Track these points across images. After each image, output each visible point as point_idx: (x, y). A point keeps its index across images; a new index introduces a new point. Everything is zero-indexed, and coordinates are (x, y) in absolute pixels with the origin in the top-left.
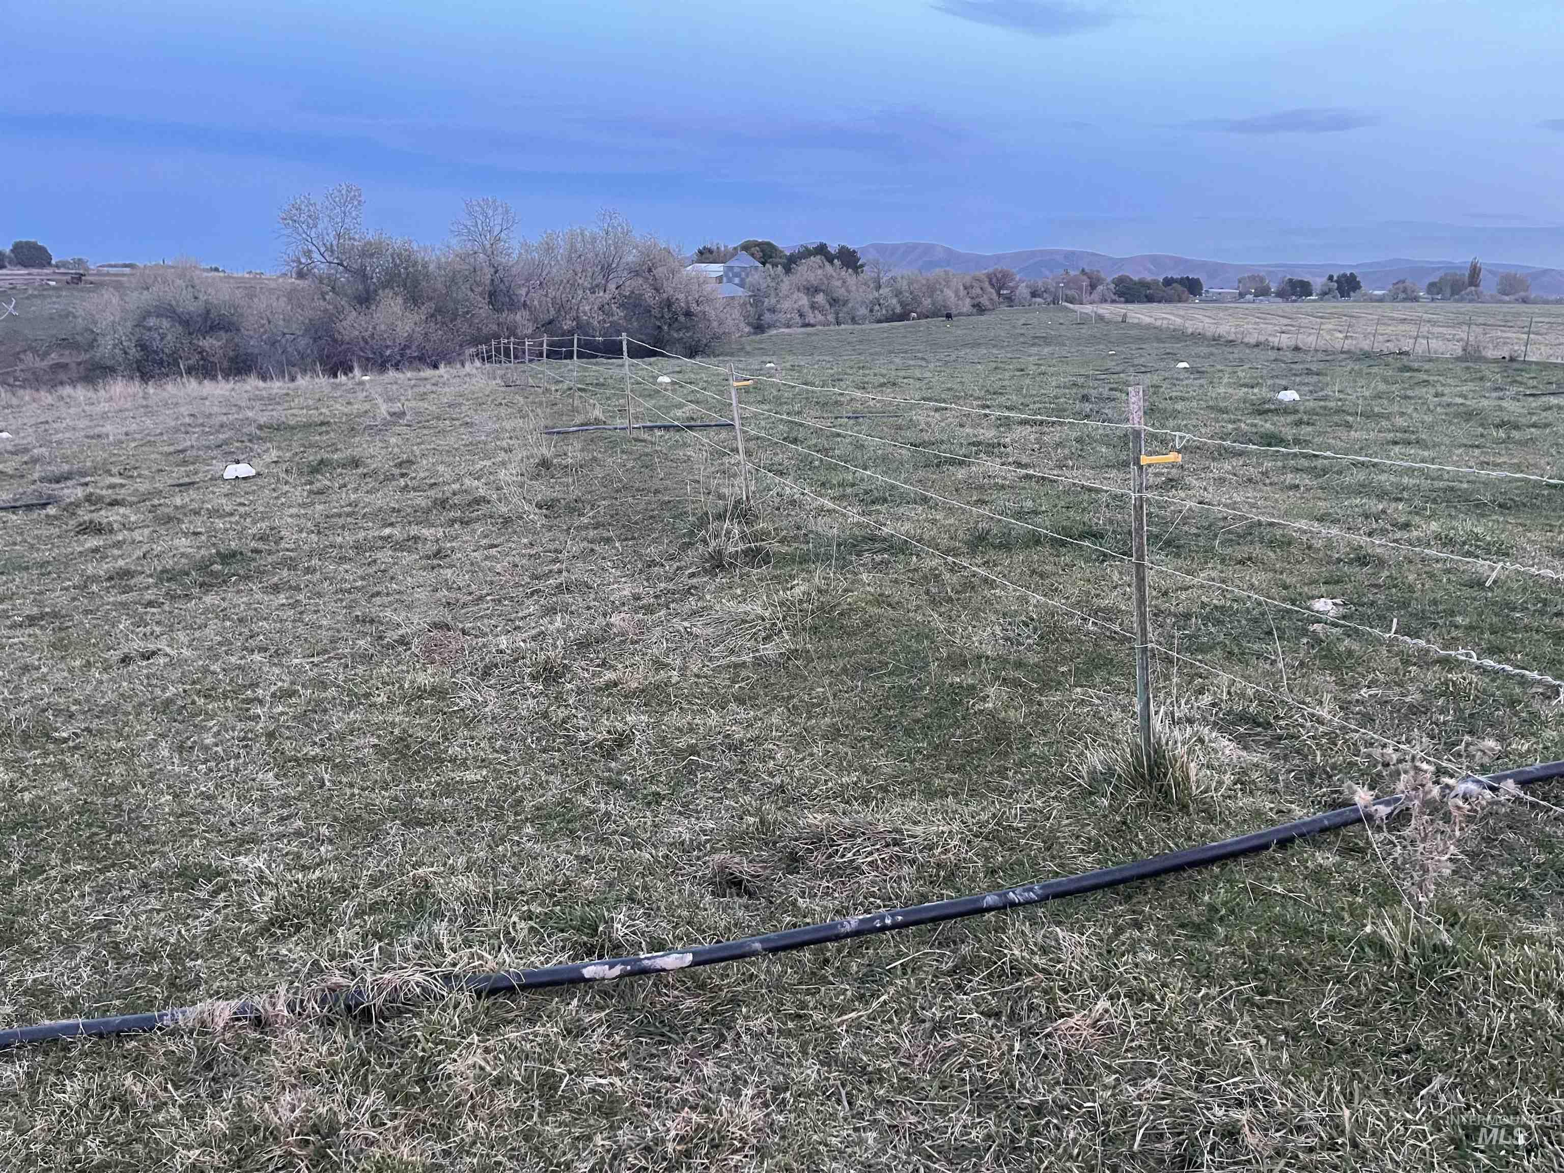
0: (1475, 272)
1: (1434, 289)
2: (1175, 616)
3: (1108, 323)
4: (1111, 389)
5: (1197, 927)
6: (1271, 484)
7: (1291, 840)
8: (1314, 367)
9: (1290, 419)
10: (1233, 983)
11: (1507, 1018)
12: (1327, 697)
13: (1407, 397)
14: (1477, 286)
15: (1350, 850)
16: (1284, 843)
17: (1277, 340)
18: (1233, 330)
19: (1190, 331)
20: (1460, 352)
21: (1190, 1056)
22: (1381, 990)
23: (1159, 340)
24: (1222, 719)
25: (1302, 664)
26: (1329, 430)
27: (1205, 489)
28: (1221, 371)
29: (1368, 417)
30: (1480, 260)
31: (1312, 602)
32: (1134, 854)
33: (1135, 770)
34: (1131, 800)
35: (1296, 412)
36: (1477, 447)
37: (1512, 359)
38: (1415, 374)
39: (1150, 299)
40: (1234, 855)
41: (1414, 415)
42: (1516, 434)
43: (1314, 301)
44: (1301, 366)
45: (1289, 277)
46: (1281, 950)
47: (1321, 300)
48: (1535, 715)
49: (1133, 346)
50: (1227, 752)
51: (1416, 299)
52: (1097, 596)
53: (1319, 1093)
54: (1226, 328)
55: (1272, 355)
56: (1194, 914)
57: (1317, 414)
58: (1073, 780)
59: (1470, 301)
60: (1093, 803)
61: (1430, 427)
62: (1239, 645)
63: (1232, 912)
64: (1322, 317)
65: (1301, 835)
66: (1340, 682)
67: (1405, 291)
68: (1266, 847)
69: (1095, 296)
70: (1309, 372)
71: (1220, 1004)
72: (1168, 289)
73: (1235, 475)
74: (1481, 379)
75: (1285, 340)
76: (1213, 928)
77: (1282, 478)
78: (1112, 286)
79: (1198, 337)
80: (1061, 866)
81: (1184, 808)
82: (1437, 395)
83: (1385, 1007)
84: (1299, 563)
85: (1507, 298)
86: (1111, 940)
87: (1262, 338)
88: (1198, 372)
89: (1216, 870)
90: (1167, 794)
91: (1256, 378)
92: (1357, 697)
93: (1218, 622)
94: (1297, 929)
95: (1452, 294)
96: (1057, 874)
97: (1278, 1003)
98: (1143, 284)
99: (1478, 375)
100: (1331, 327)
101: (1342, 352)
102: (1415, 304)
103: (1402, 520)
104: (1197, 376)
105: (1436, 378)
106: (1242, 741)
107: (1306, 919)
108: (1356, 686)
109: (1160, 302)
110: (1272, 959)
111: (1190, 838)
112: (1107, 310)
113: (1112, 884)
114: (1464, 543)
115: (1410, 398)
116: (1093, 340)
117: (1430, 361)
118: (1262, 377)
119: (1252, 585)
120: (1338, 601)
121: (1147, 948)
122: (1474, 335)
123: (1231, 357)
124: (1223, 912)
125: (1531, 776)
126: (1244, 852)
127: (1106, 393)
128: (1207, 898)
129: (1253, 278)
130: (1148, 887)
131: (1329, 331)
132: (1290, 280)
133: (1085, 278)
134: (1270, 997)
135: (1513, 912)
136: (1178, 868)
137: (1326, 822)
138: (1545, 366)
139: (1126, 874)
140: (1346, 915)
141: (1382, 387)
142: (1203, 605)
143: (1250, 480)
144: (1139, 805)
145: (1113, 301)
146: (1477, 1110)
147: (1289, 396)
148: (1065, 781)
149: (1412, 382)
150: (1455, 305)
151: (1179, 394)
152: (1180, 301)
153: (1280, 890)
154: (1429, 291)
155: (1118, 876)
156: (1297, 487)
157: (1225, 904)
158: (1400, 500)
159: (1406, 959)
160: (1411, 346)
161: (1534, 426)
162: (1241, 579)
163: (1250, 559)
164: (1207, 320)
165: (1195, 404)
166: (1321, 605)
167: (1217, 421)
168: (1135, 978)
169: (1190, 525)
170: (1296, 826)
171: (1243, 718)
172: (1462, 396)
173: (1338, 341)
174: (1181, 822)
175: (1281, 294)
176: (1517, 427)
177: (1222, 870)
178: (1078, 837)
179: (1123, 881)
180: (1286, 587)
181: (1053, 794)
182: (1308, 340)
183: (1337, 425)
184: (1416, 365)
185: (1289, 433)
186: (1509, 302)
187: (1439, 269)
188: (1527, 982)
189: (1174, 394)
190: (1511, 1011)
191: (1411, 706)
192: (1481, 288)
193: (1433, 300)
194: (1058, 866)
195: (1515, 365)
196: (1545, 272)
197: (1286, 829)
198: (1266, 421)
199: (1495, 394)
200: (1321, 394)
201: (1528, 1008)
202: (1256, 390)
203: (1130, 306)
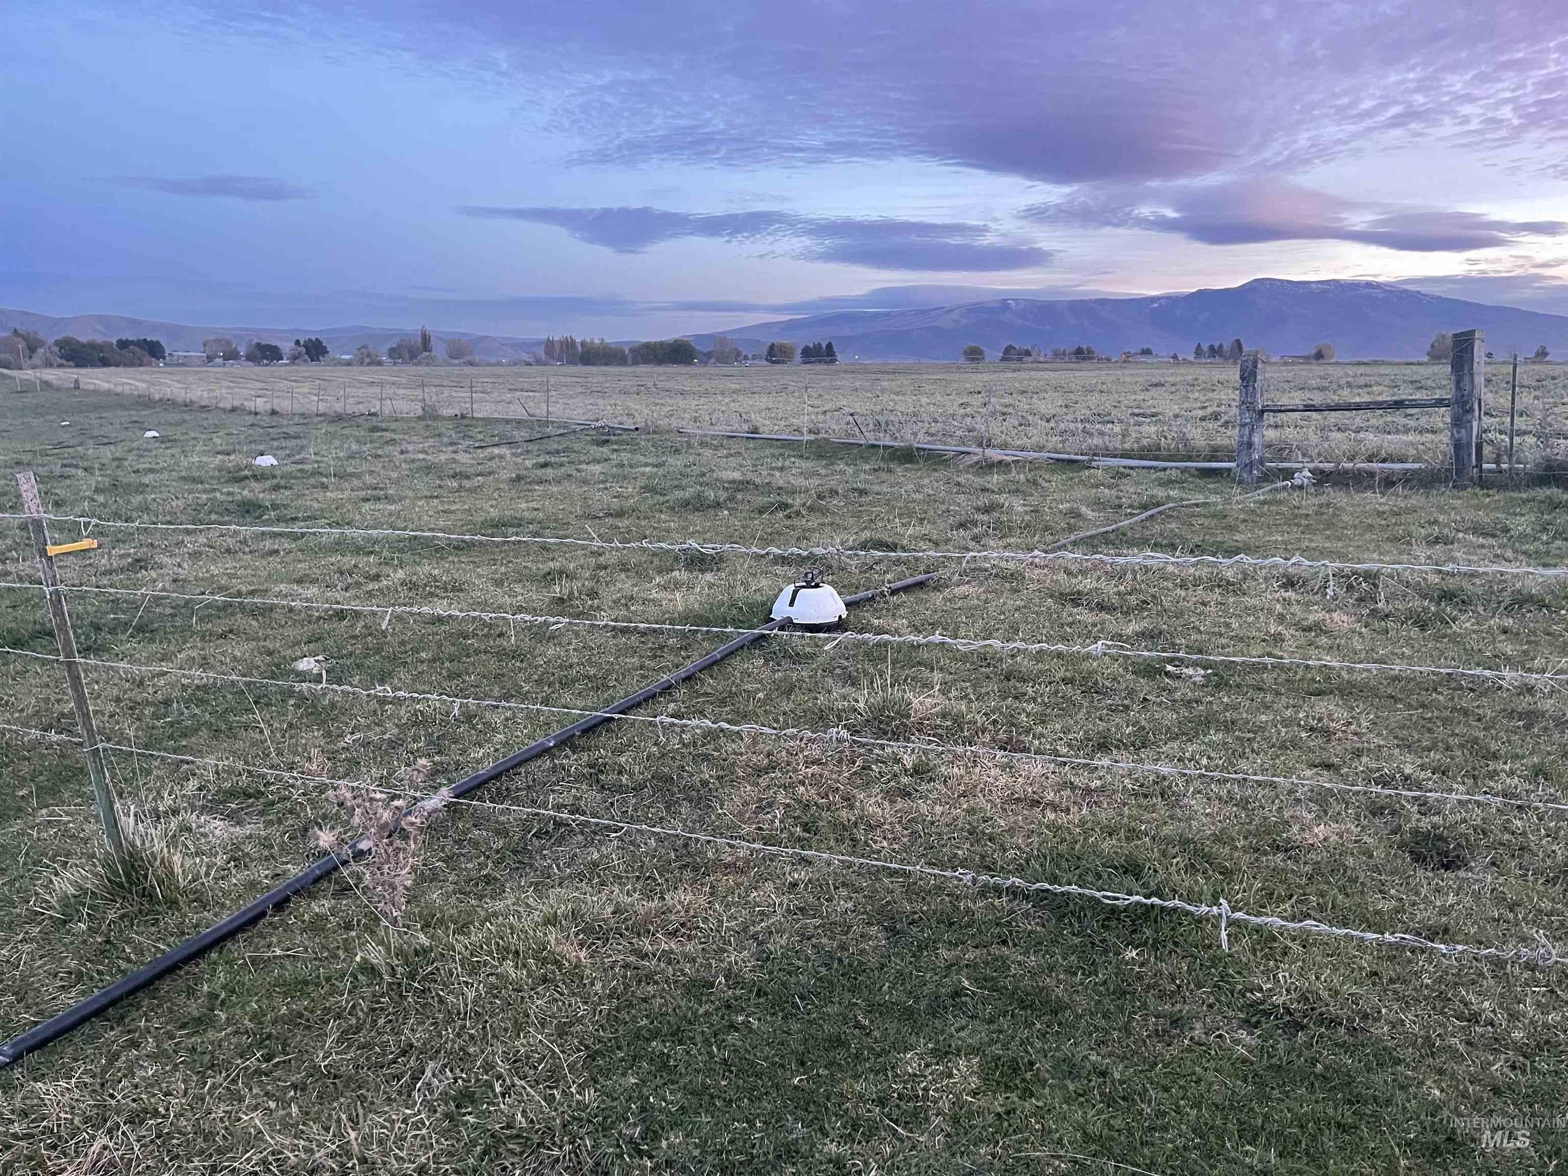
0: (426, 339)
1: (394, 353)
2: (152, 704)
3: (58, 389)
4: (64, 466)
5: (199, 1021)
6: (251, 552)
7: (287, 899)
8: (292, 430)
9: (268, 484)
10: (239, 1061)
11: (477, 990)
12: (314, 752)
13: (377, 456)
14: (430, 351)
15: (344, 890)
16: (280, 905)
17: (253, 404)
18: (205, 395)
19: (157, 397)
20: (420, 412)
21: (201, 1152)
22: (376, 1009)
23: (124, 408)
24: (211, 801)
25: (291, 726)
26: (307, 492)
27: (179, 566)
28: (195, 439)
29: (342, 478)
30: (429, 328)
31: (295, 663)
32: (123, 972)
33: (109, 881)
34: (111, 915)
35: (274, 477)
36: (437, 497)
37: (463, 417)
38: (384, 434)
39: (105, 363)
40: (231, 934)
41: (382, 472)
42: (467, 484)
43: (286, 365)
44: (280, 431)
45: (256, 341)
46: (284, 1010)
47: (293, 363)
48: (487, 724)
49: (92, 416)
50: (217, 832)
51: (380, 363)
52: (58, 701)
53: (327, 1129)
54: (199, 393)
55: (250, 419)
56: (194, 1008)
57: (296, 478)
58: (43, 914)
59: (427, 365)
60: (68, 932)
61: (397, 482)
62: (226, 722)
63: (233, 991)
64: (295, 381)
65: (297, 892)
66: (328, 734)
67: (369, 355)
68: (263, 914)
69: (36, 360)
70: (287, 436)
71: (228, 1089)
72: (124, 352)
73: (211, 547)
74: (439, 435)
75: (261, 404)
76: (215, 1015)
77: (262, 544)
78: (56, 349)
79: (169, 404)
80: (40, 1013)
81: (173, 904)
82: (402, 452)
83: (381, 1021)
84: (283, 627)
85: (457, 361)
86: (104, 1071)
87: (237, 403)
88: (170, 441)
89: (214, 955)
90: (151, 897)
91: (233, 444)
92: (343, 744)
93: (202, 702)
94: (297, 983)
95: (411, 358)
96: (36, 1023)
97: (284, 1062)
98: (93, 346)
99: (437, 432)
100: (306, 390)
101: (317, 415)
102: (380, 368)
103: (374, 571)
104: (169, 444)
105: (401, 437)
106: (234, 818)
107: (305, 971)
108: (341, 736)
109: (117, 365)
110: (274, 1022)
111: (183, 933)
112: (51, 375)
113: (99, 1012)
114: (426, 585)
115: (379, 456)
116: (38, 411)
117: (396, 420)
118: (239, 443)
119: (235, 657)
120: (320, 658)
121: (146, 1064)
122: (430, 395)
123: (205, 423)
124: (223, 995)
125: (485, 777)
126: (241, 928)
127: (57, 470)
128: (206, 987)
129: (218, 341)
130: (142, 1000)
131: (304, 395)
132: (258, 345)
133: (20, 339)
134: (277, 1060)
135: (480, 897)
136: (173, 969)
137: (318, 872)
138: (487, 421)
139: (117, 994)
140: (341, 953)
141: (354, 447)
142: (184, 687)
143: (229, 551)
144: (122, 917)
145: (60, 366)
146: (464, 1080)
147: (266, 461)
148: (34, 917)
149: (383, 441)
150: (414, 368)
151: (148, 466)
152: (141, 365)
153: (278, 952)
154: (390, 357)
155: (104, 1001)
156: (277, 552)
157: (223, 987)
158: (372, 552)
159: (393, 974)
160: (378, 407)
161: (480, 474)
162: (223, 654)
163: (231, 631)
164: (176, 385)
165: (166, 475)
166: (306, 664)
167: (190, 492)
168: (134, 1100)
169: (164, 607)
170: (289, 885)
171: (232, 794)
172: (423, 451)
173: (313, 404)
174: (171, 920)
175: (250, 358)
176: (468, 478)
177: (220, 953)
178: (56, 975)
179: (113, 1003)
180: (270, 653)
181: (20, 937)
182: (283, 405)
183: (314, 487)
184: (384, 425)
185: (266, 498)
186: (459, 365)
187: (395, 335)
188: (490, 953)
189: (142, 466)
190: (480, 982)
191: (390, 741)
192: (433, 353)
193: (395, 364)
194: (36, 1014)
195: (466, 422)
196: (483, 338)
197: (280, 891)
198: (243, 489)
199: (450, 449)
200: (298, 457)
201: (492, 974)
202: (232, 457)
203: (83, 371)
